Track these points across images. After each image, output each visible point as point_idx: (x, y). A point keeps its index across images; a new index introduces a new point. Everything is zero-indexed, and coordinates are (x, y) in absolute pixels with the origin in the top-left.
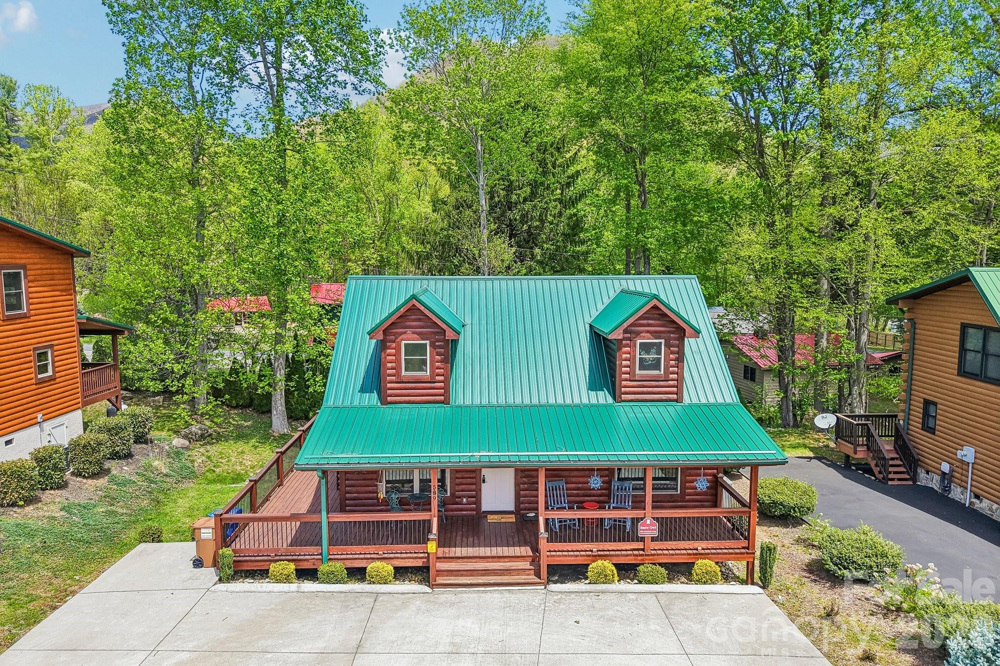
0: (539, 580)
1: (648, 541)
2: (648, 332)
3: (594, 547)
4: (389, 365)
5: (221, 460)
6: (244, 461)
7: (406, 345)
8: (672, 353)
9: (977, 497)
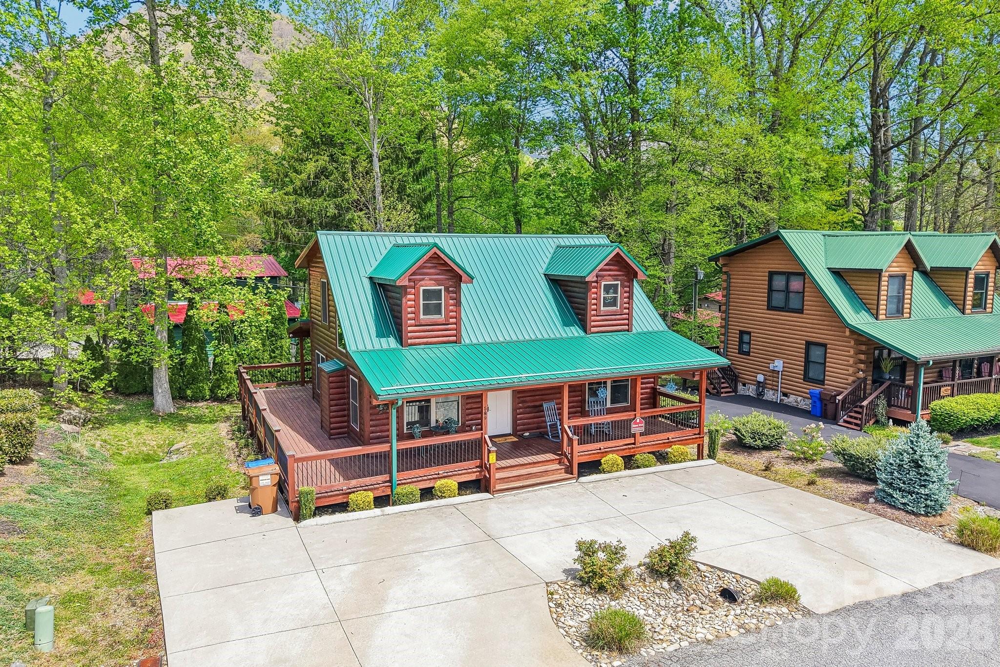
0: (571, 476)
1: (638, 436)
2: (609, 275)
3: (602, 445)
4: (409, 310)
5: (120, 443)
6: (147, 442)
7: (424, 290)
8: (626, 292)
9: (785, 395)
